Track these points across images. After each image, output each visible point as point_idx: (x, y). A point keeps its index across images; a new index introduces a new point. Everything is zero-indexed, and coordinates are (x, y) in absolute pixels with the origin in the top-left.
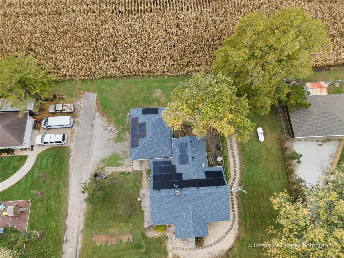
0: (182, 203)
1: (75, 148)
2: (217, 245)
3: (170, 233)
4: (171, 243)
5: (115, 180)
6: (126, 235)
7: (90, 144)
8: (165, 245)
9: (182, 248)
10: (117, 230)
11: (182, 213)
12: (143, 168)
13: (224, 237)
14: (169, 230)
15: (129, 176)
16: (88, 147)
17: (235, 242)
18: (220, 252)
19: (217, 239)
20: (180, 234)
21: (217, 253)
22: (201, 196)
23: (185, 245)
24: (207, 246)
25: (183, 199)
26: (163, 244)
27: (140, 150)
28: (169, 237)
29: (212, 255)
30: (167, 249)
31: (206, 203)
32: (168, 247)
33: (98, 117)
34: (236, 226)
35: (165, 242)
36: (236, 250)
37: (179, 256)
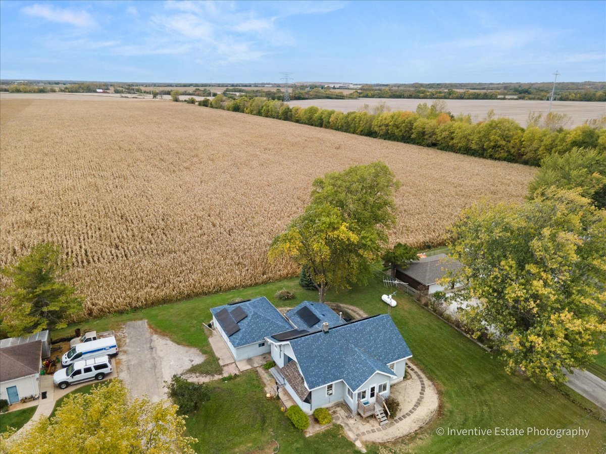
0: (338, 344)
1: (128, 377)
2: (419, 409)
3: (341, 419)
4: (350, 430)
5: (217, 390)
6: (269, 446)
7: (155, 367)
8: (342, 436)
9: (372, 430)
10: (250, 445)
11: (345, 358)
12: (256, 365)
13: (422, 398)
14: (337, 416)
15: (238, 379)
16: (153, 370)
17: (440, 399)
18: (430, 415)
19: (414, 403)
20: (358, 382)
21: (426, 417)
22: (358, 328)
23: (373, 426)
24: (406, 414)
25: (336, 337)
26: (339, 435)
27: (245, 332)
28: (342, 424)
29: (421, 421)
30: (349, 439)
31: (369, 337)
32: (349, 437)
33: (157, 339)
34: (427, 382)
35: (340, 432)
36: (448, 406)
37: (374, 440)
